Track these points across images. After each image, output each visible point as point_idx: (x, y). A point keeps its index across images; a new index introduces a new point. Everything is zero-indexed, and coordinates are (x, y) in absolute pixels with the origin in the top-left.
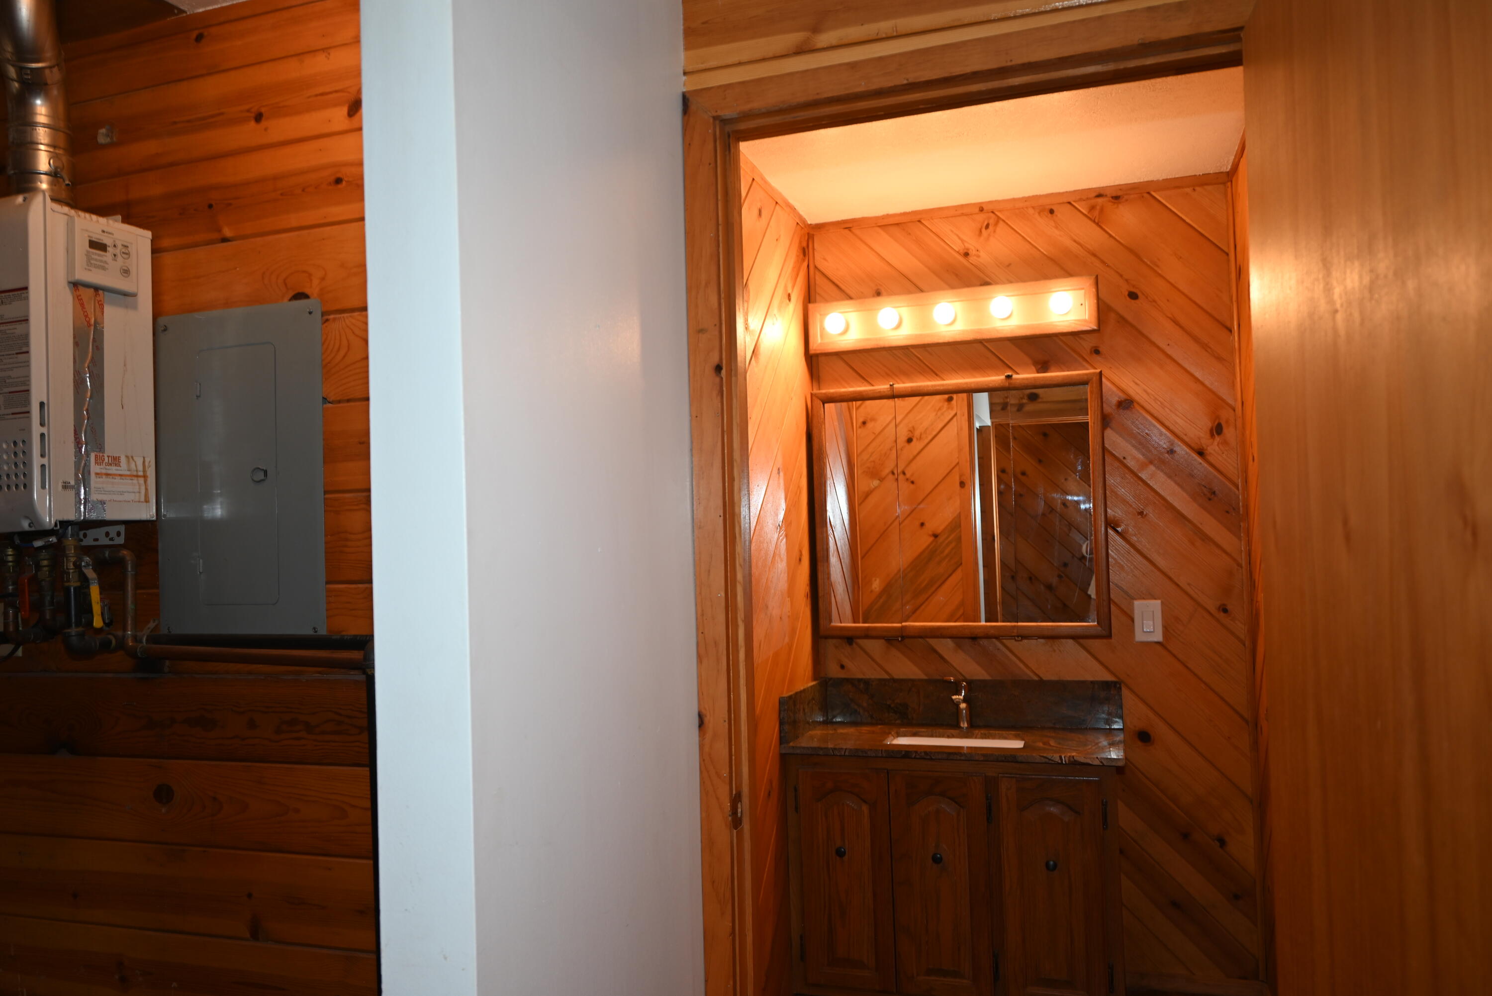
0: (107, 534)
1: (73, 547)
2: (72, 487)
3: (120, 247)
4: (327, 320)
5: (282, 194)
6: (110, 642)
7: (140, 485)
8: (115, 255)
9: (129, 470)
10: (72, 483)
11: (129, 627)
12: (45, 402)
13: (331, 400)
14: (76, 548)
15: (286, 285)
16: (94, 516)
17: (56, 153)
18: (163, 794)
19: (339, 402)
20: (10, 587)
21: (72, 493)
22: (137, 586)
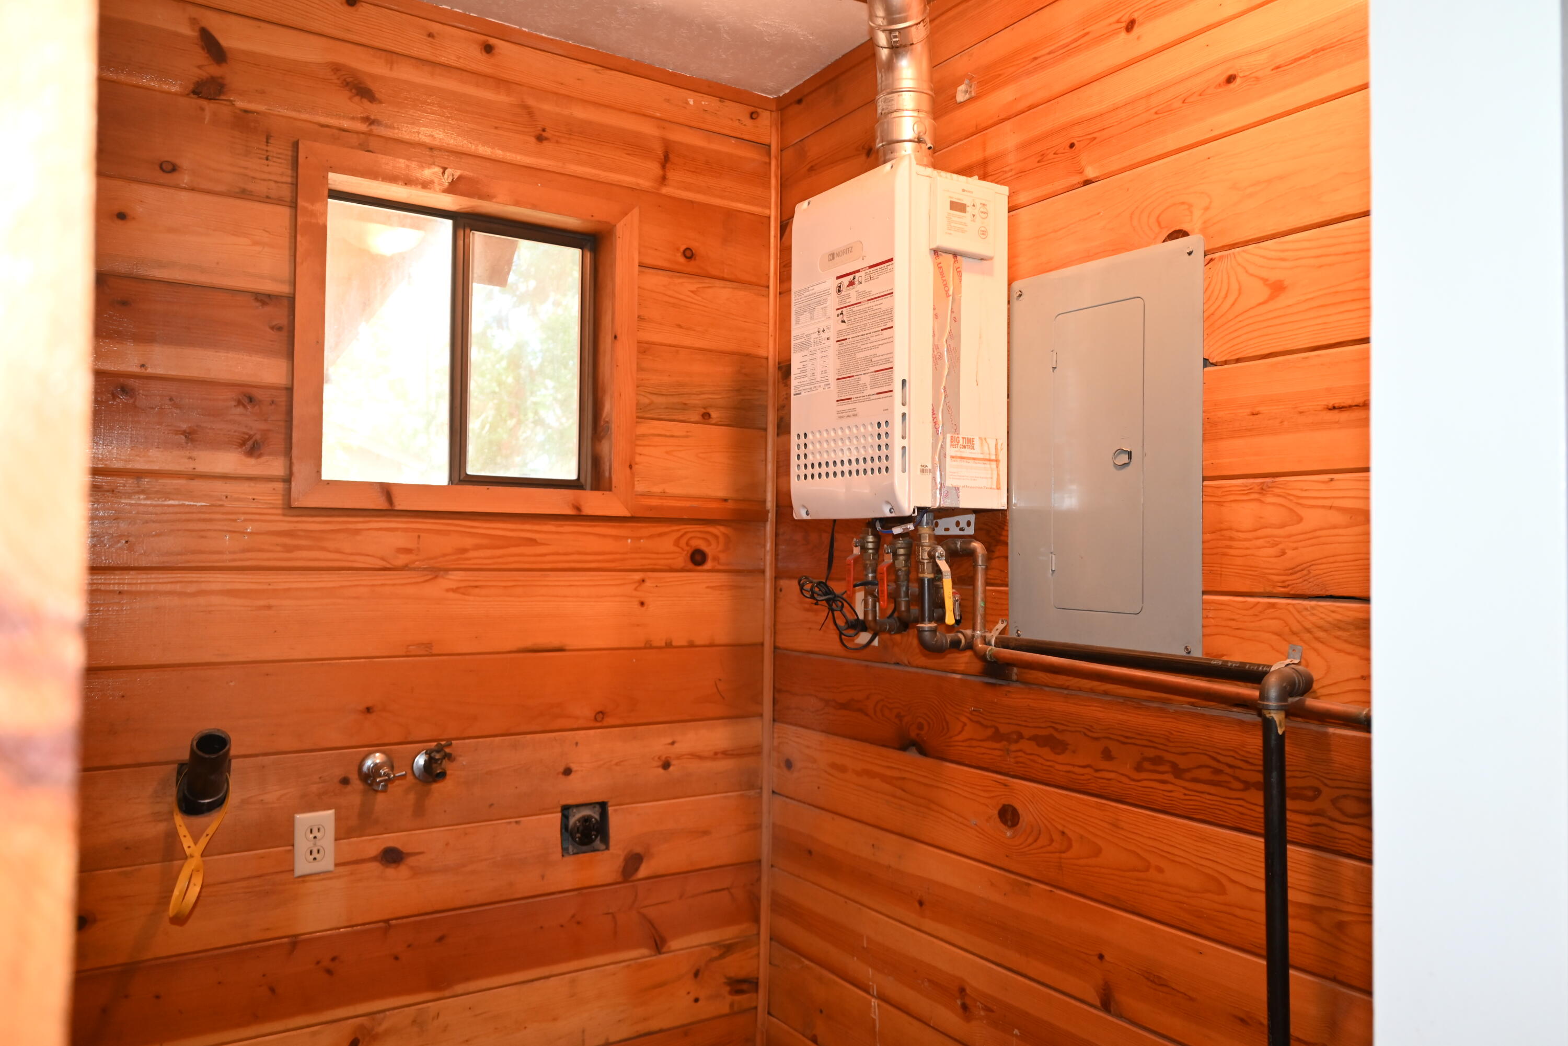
0: (958, 524)
1: (928, 535)
2: (930, 471)
3: (978, 205)
4: (1212, 260)
5: (1156, 113)
6: (959, 641)
7: (992, 470)
8: (974, 216)
9: (982, 454)
10: (930, 467)
11: (979, 628)
12: (907, 379)
13: (1214, 361)
14: (930, 535)
15: (1159, 223)
16: (948, 504)
17: (919, 117)
18: (1009, 816)
19: (1225, 363)
20: (870, 575)
21: (929, 477)
22: (987, 583)
